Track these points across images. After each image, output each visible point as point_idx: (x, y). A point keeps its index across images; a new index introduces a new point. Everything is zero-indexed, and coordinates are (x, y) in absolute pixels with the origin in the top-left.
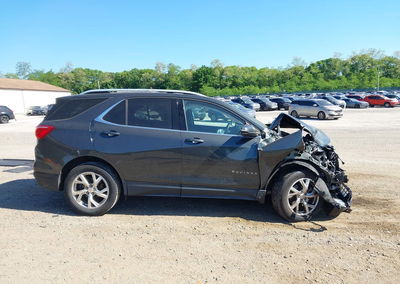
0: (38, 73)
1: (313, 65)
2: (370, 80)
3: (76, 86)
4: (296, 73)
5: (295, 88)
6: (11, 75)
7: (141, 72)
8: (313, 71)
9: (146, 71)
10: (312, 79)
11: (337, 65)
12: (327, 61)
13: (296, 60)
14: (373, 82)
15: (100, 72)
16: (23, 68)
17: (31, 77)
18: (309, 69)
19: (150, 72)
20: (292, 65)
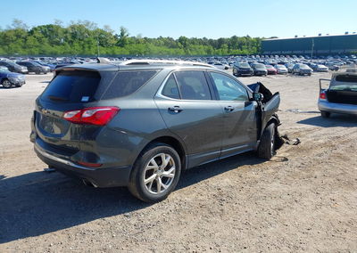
1: (35, 29)
2: (89, 47)
4: (18, 36)
5: (21, 51)
8: (37, 35)
10: (37, 43)
11: (59, 31)
12: (48, 26)
13: (16, 21)
14: (92, 49)
18: (31, 32)
20: (13, 27)
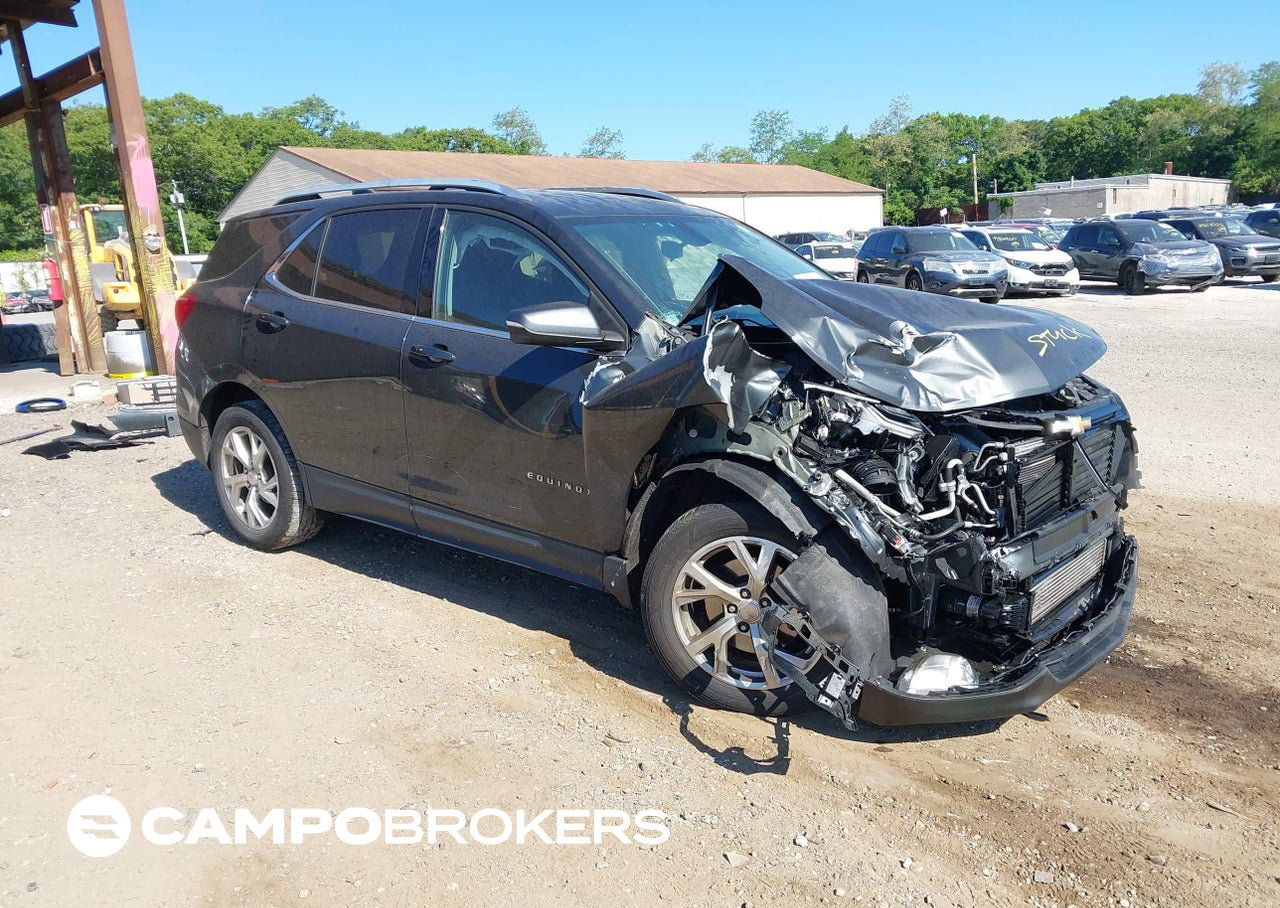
0: (808, 141)
3: (916, 174)
6: (735, 152)
7: (1146, 108)
9: (1163, 103)
15: (997, 122)
16: (768, 126)
17: (789, 156)
19: (1176, 103)
